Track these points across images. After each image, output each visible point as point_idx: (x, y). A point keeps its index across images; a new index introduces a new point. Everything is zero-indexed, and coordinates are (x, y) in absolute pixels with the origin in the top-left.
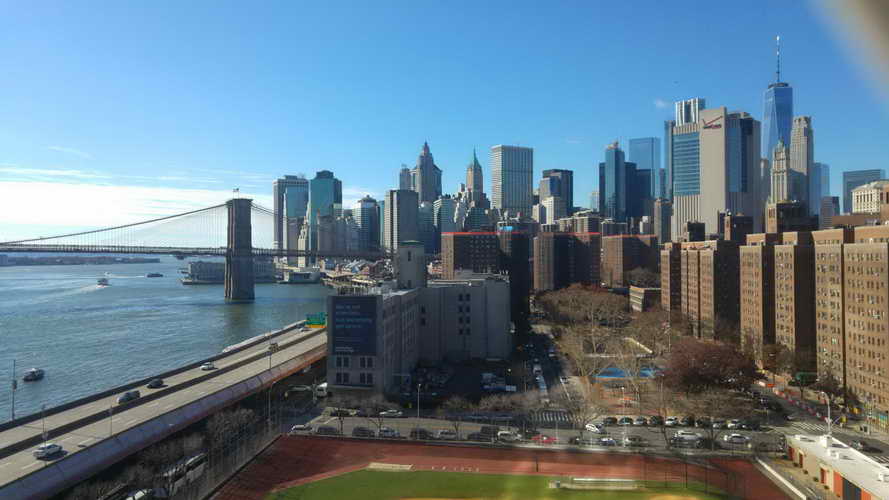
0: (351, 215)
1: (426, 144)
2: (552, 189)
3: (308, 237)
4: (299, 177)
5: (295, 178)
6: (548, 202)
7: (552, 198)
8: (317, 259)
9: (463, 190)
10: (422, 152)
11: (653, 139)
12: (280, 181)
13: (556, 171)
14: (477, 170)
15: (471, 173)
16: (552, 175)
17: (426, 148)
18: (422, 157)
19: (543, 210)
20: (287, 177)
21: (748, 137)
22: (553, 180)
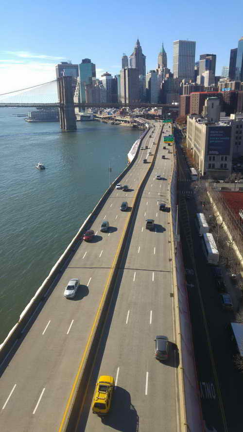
0: (102, 83)
1: (138, 40)
2: (206, 66)
3: (79, 96)
4: (69, 63)
5: (66, 63)
6: (206, 74)
7: (208, 72)
8: (86, 108)
9: (159, 67)
10: (135, 46)
12: (59, 66)
13: (208, 55)
14: (164, 55)
15: (161, 58)
16: (207, 57)
17: (138, 43)
18: (136, 48)
19: (202, 78)
20: (62, 63)
22: (207, 61)
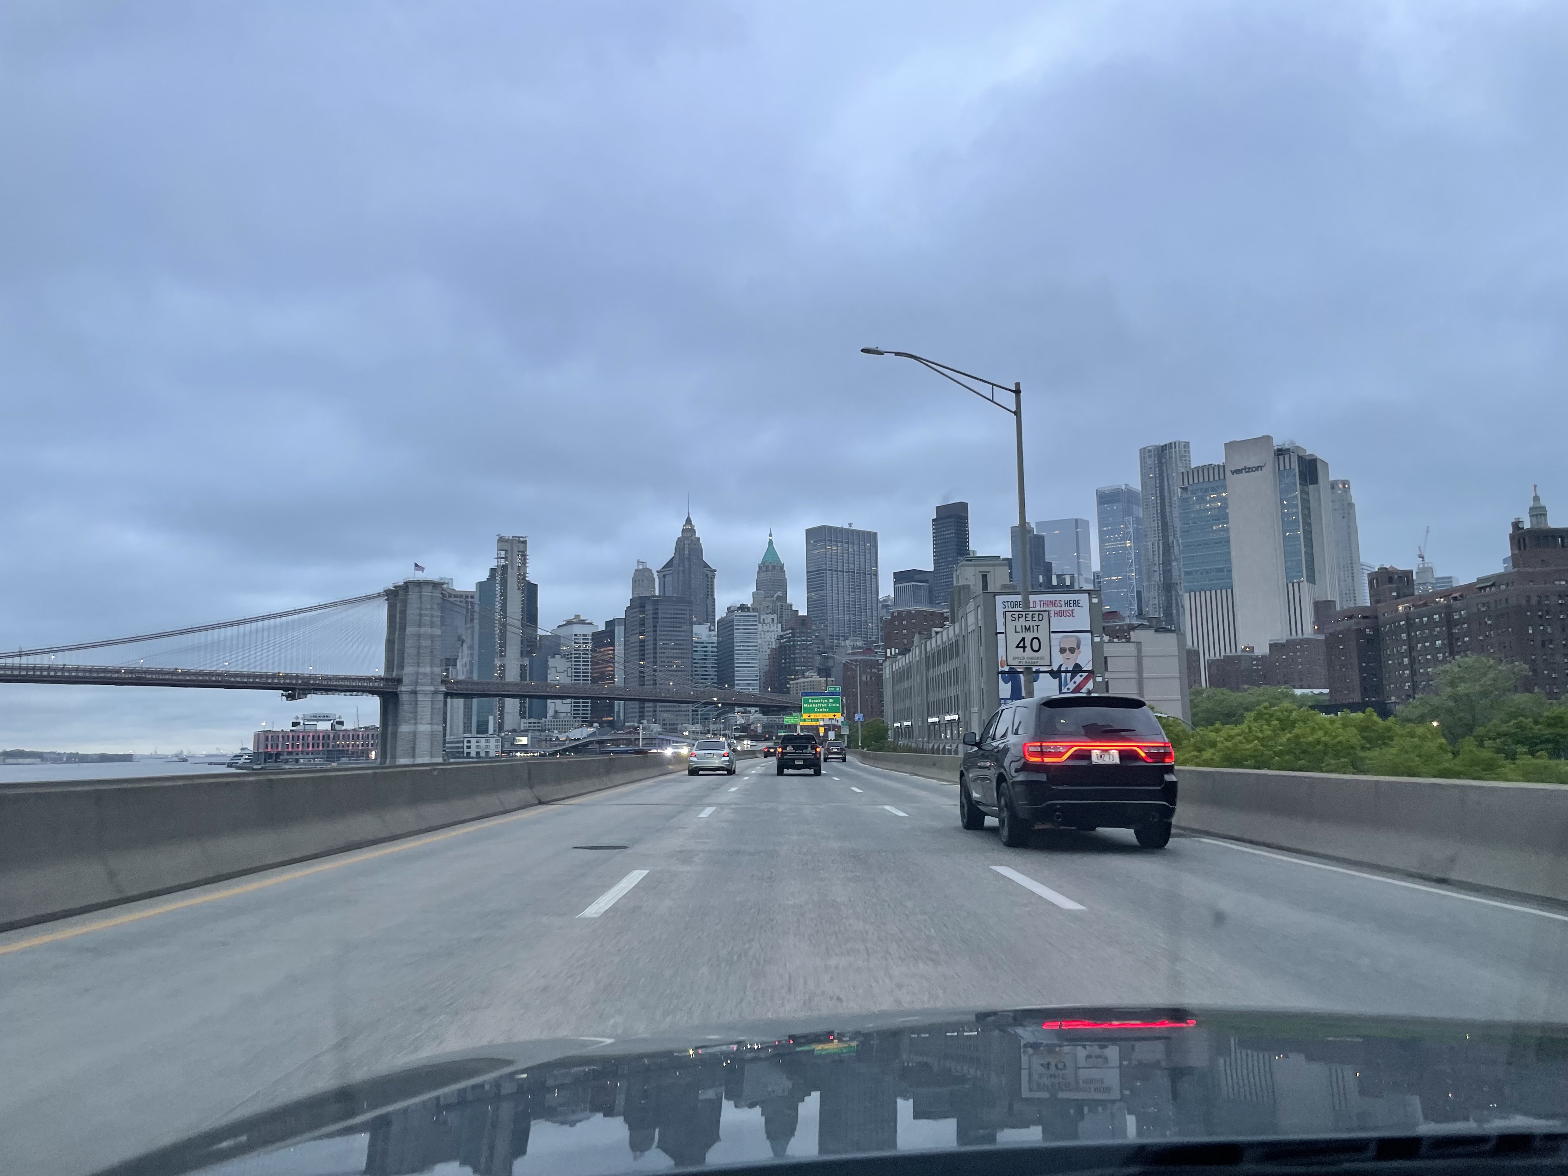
1: (688, 520)
10: (679, 535)
11: (1076, 520)
17: (688, 527)
18: (677, 543)
21: (1311, 487)
